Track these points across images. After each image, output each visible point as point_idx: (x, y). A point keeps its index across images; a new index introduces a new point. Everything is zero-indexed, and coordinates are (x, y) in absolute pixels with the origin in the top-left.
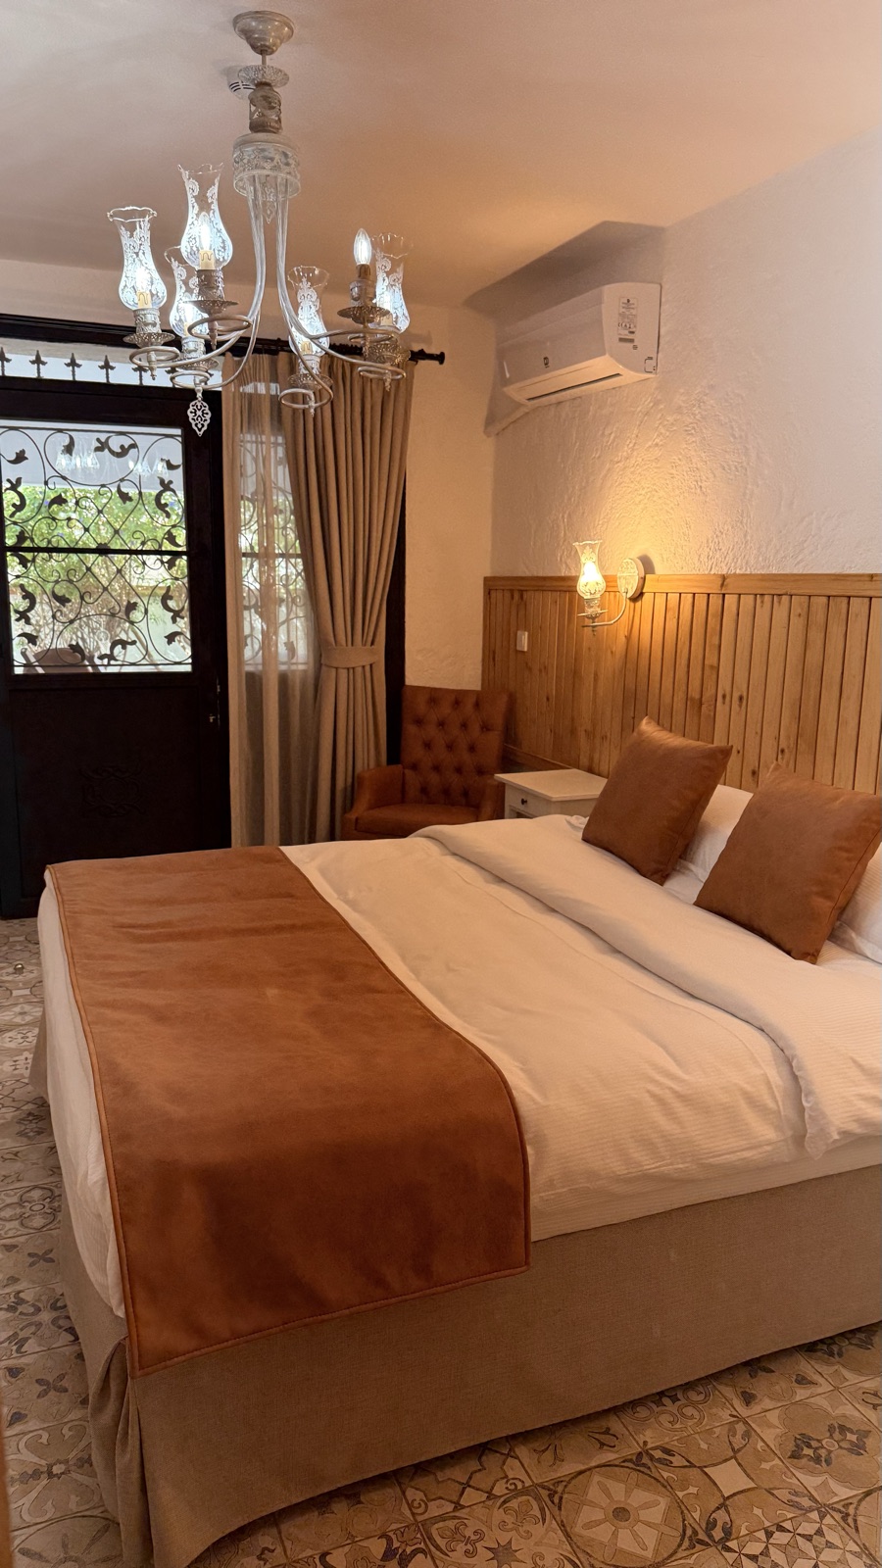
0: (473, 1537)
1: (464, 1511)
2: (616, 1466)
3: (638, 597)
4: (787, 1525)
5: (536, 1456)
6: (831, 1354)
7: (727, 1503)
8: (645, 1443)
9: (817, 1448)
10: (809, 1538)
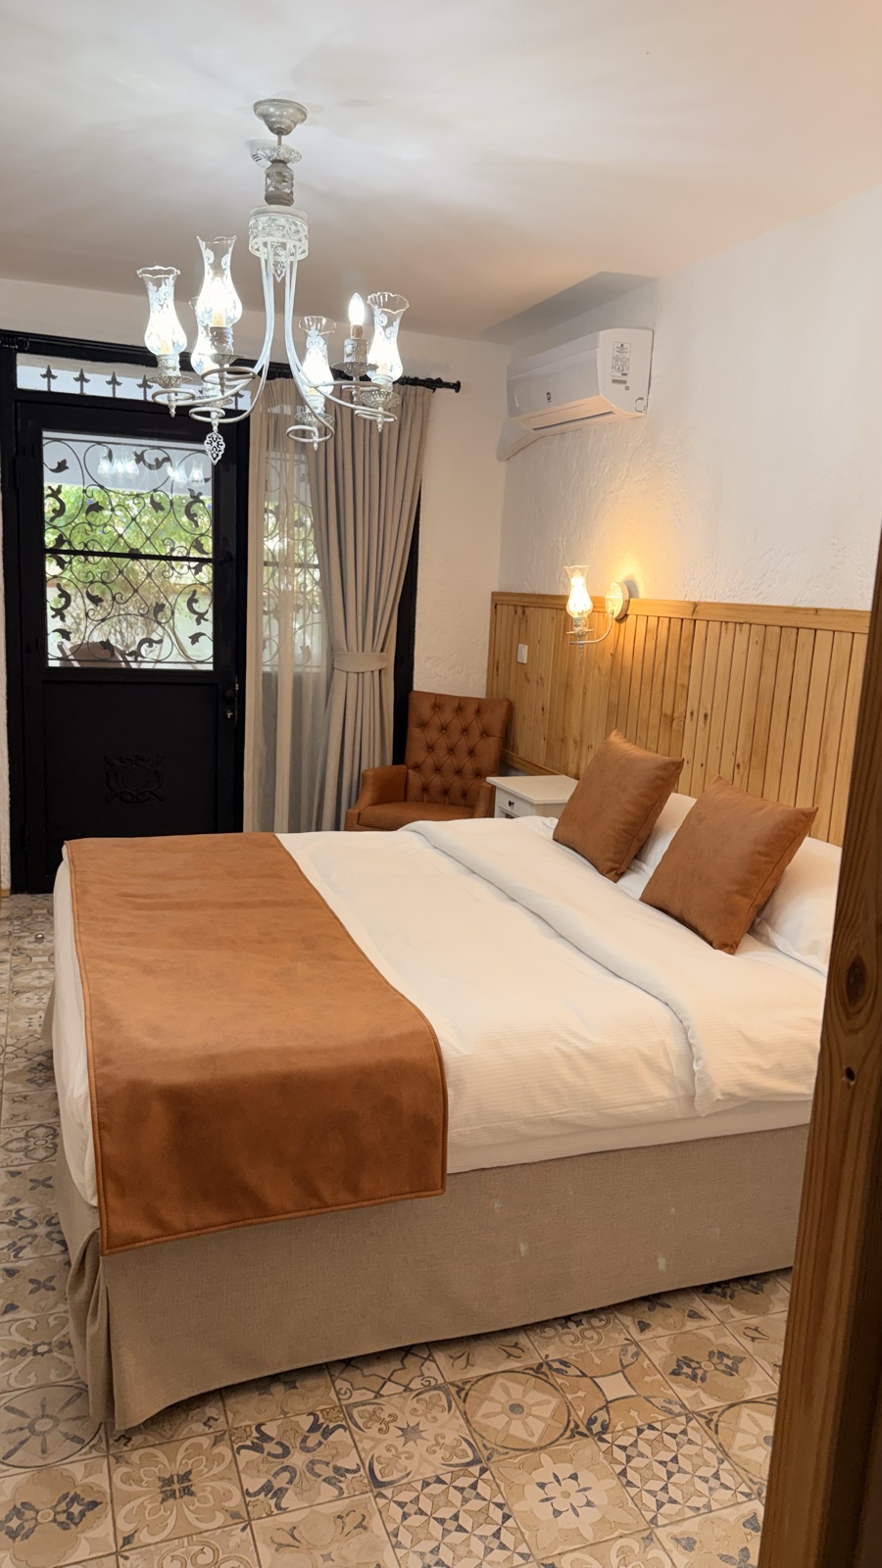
0: (387, 1419)
1: (382, 1399)
2: (519, 1372)
3: (622, 618)
4: (658, 1425)
5: (452, 1361)
6: (724, 1295)
7: (609, 1405)
8: (547, 1356)
9: (695, 1369)
10: (674, 1436)
